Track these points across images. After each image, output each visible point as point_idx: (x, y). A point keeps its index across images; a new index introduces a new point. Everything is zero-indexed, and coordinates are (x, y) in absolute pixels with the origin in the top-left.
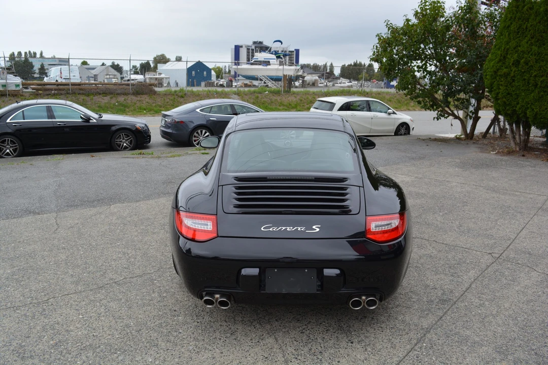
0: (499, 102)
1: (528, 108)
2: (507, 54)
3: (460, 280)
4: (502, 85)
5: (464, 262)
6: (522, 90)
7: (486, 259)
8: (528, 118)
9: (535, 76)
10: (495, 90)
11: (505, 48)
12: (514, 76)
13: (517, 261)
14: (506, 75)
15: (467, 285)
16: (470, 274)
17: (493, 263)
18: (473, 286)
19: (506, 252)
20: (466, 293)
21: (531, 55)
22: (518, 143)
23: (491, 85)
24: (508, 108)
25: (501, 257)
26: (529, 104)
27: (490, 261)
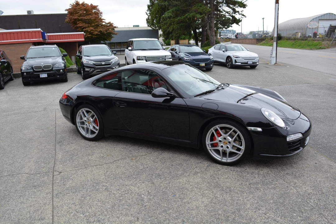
3: (62, 151)
5: (69, 160)
7: (59, 167)
13: (40, 176)
15: (57, 151)
16: (60, 155)
17: (54, 167)
18: (54, 151)
19: (52, 179)
20: (54, 147)
25: (52, 173)
27: (56, 168)
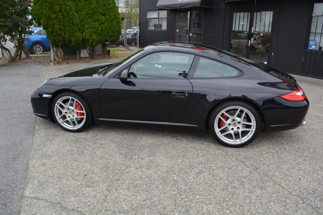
0: (54, 34)
1: (71, 36)
2: (51, 5)
4: (55, 24)
6: (66, 27)
8: (71, 41)
9: (72, 18)
10: (50, 27)
11: (50, 2)
12: (60, 19)
14: (56, 18)
21: (66, 6)
22: (60, 57)
23: (47, 25)
24: (60, 37)
26: (71, 34)
